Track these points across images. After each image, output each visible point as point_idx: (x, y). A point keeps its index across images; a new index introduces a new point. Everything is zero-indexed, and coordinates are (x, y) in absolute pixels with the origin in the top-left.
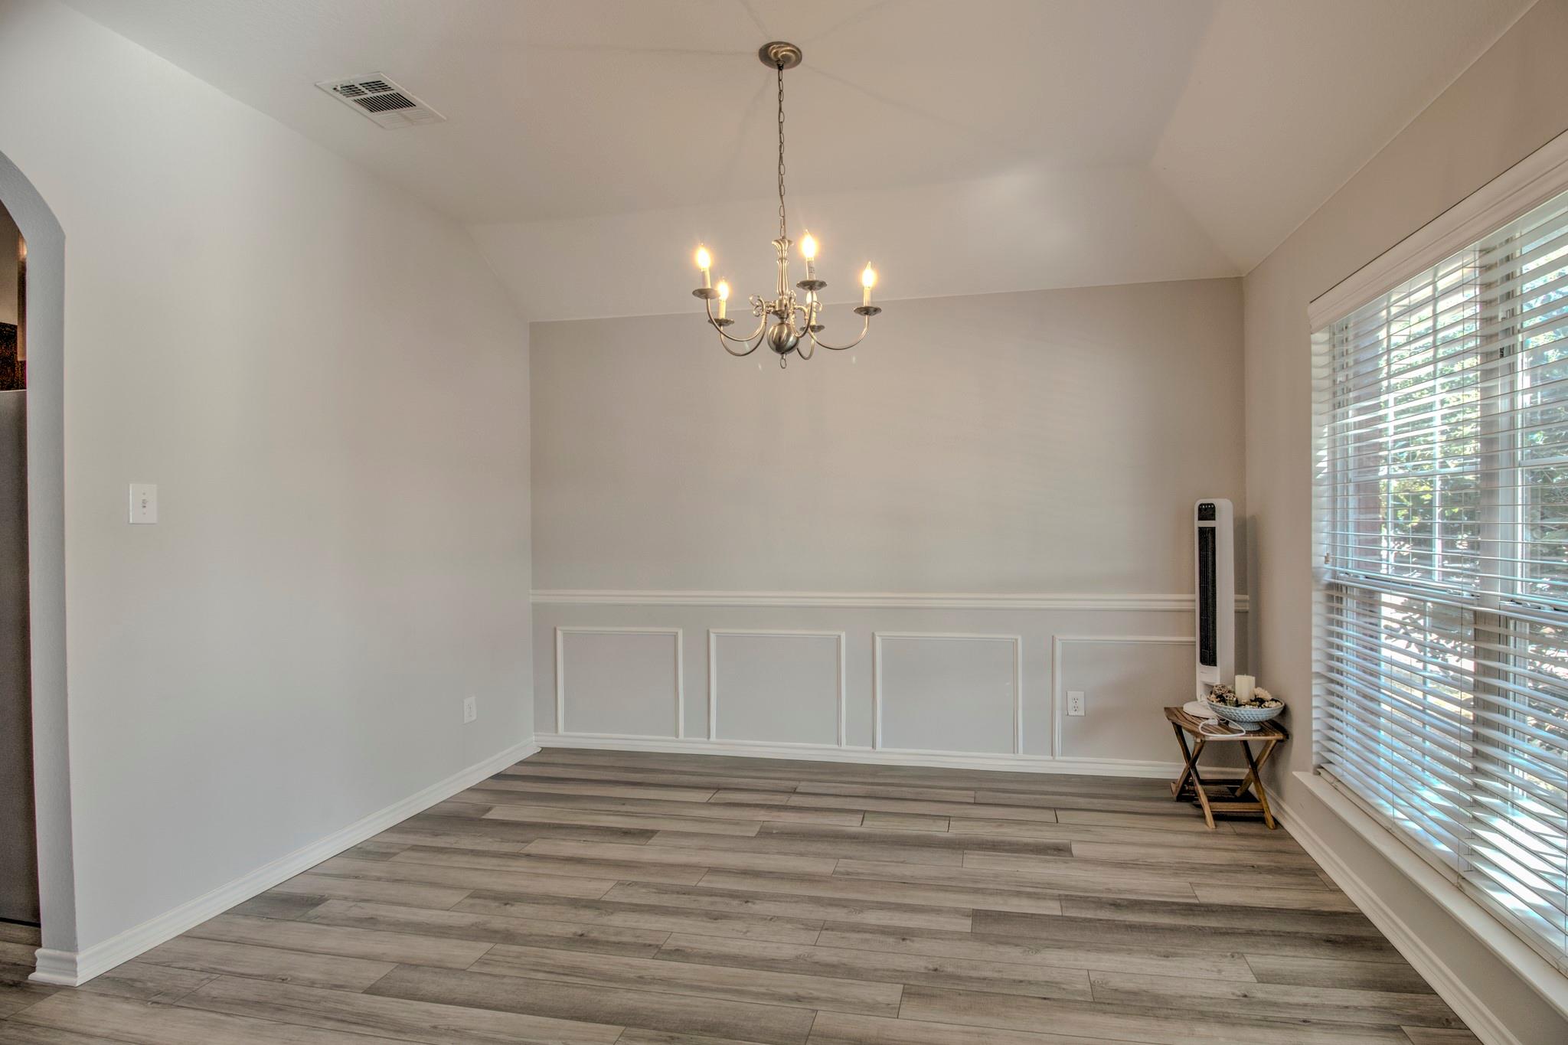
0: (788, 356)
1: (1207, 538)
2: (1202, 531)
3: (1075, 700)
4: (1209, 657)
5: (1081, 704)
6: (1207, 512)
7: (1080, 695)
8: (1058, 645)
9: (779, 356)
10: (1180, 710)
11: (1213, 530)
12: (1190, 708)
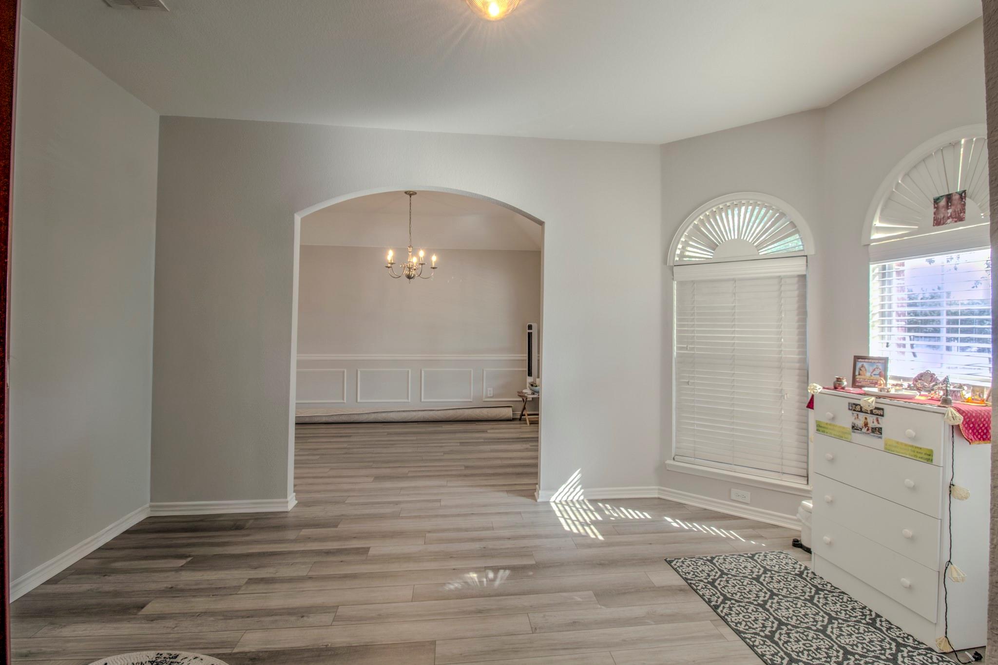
0: (411, 280)
1: (530, 335)
2: (529, 333)
3: (490, 391)
4: (530, 374)
5: (492, 392)
6: (530, 327)
7: (491, 389)
8: (485, 372)
9: (408, 279)
10: (522, 392)
11: (531, 333)
12: (524, 391)
